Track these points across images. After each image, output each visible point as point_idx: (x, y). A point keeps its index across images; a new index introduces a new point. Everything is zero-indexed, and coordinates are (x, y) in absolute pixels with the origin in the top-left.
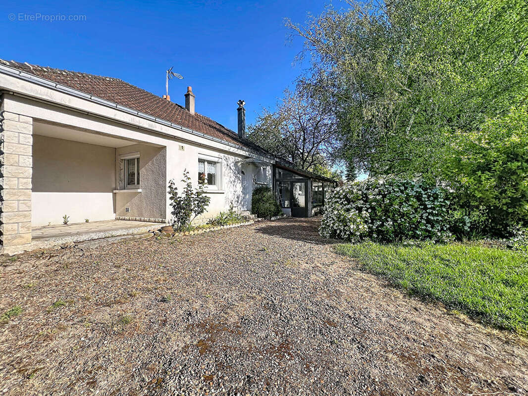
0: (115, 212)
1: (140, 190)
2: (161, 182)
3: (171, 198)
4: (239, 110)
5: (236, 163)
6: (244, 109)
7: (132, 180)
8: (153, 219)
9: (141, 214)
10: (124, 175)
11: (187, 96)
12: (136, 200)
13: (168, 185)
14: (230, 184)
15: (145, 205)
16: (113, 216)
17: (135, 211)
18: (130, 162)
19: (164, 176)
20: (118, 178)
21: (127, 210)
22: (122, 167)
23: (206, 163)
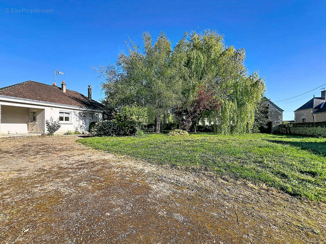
0: (28, 130)
1: (36, 123)
2: (43, 120)
3: (47, 126)
4: (89, 89)
5: (79, 113)
6: (91, 89)
7: (34, 119)
8: (41, 132)
9: (37, 131)
10: (32, 117)
11: (62, 85)
12: (35, 126)
13: (45, 121)
14: (76, 121)
15: (38, 128)
16: (28, 132)
17: (35, 130)
18: (34, 113)
19: (44, 118)
20: (29, 118)
21: (32, 130)
22: (31, 114)
23: (64, 113)
